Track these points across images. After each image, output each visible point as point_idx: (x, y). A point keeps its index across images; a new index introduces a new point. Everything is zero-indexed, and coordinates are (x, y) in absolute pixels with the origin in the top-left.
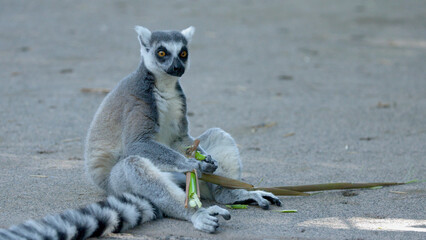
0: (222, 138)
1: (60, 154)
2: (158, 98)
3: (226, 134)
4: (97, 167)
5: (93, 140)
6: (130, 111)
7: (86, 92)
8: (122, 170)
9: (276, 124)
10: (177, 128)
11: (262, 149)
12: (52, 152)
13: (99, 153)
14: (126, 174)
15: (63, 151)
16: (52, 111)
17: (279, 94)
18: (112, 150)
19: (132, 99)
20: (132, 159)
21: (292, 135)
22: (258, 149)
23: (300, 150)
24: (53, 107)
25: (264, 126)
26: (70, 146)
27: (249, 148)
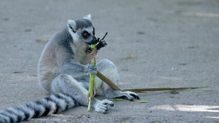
1: (25, 73)
3: (111, 63)
4: (44, 80)
5: (41, 66)
7: (38, 41)
8: (57, 82)
9: (136, 57)
11: (129, 70)
12: (21, 72)
14: (60, 83)
15: (27, 72)
16: (21, 51)
17: (138, 42)
20: (63, 76)
21: (145, 62)
22: (127, 70)
23: (149, 70)
24: (21, 49)
25: (130, 58)
26: (31, 69)
27: (123, 70)
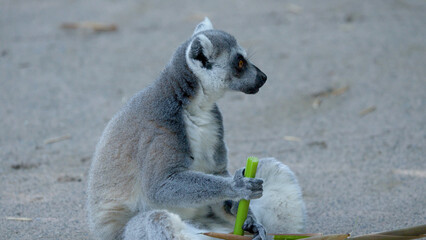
0: (278, 173)
1: (44, 166)
2: (188, 122)
4: (106, 223)
6: (150, 141)
8: (143, 229)
9: (348, 89)
10: (213, 162)
11: (330, 145)
12: (32, 166)
13: (109, 205)
14: (150, 236)
15: (48, 163)
16: (23, 72)
17: (349, 19)
18: (127, 202)
19: (151, 126)
20: (158, 215)
21: (373, 110)
22: (323, 145)
23: (385, 144)
24: (25, 65)
25: (330, 91)
26: (57, 152)
27: (312, 145)
